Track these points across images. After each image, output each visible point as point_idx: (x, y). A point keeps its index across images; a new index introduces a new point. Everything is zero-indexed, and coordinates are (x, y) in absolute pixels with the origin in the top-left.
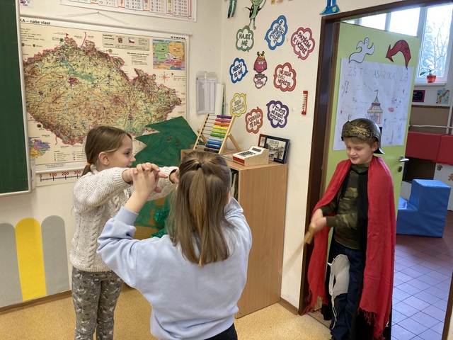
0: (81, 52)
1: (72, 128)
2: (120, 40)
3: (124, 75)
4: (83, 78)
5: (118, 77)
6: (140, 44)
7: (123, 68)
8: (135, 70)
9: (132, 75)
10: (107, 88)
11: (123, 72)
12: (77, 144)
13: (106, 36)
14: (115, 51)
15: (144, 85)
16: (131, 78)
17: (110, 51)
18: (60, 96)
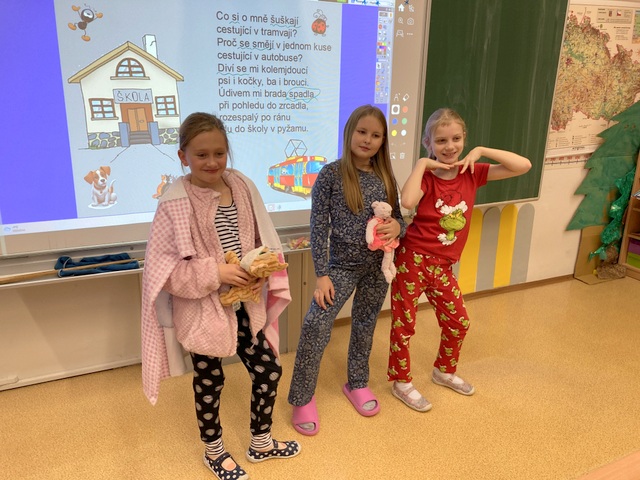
0: (580, 30)
2: (610, 14)
3: (607, 52)
4: (576, 58)
5: (603, 55)
6: (626, 16)
7: (608, 45)
8: (617, 46)
9: (614, 52)
10: (592, 67)
11: (607, 49)
12: (561, 130)
13: (601, 10)
14: (605, 25)
15: (621, 63)
16: (612, 55)
17: (601, 26)
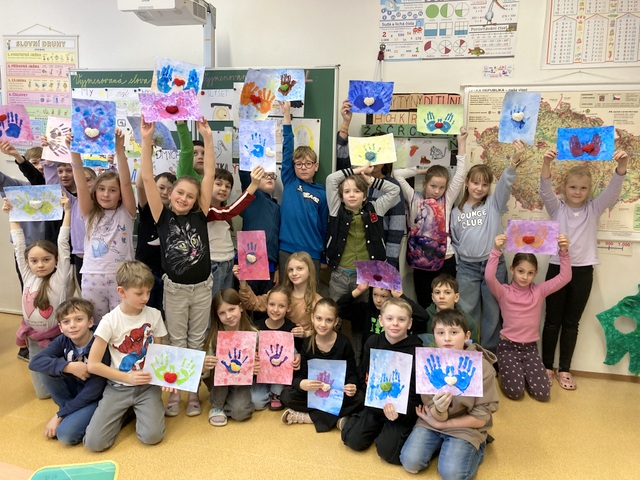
0: (554, 115)
1: (534, 193)
2: (602, 98)
4: (552, 142)
6: (627, 99)
8: (616, 130)
12: (536, 210)
13: (585, 96)
14: (593, 111)
17: (588, 111)
18: (525, 160)
